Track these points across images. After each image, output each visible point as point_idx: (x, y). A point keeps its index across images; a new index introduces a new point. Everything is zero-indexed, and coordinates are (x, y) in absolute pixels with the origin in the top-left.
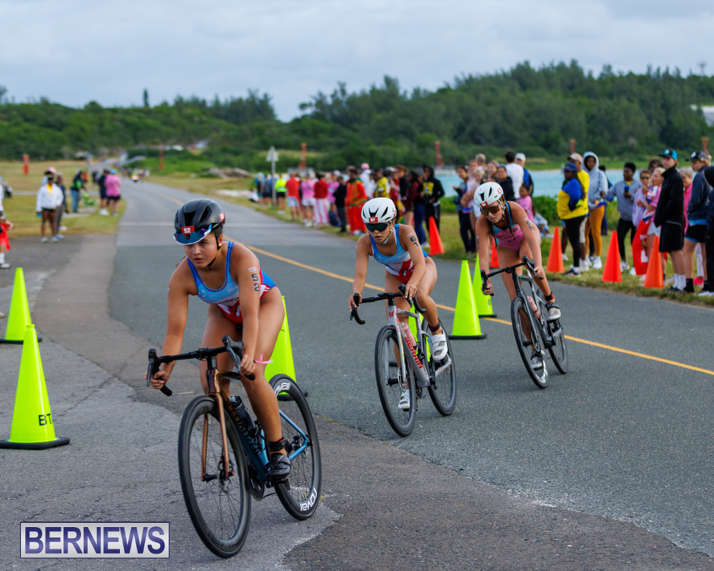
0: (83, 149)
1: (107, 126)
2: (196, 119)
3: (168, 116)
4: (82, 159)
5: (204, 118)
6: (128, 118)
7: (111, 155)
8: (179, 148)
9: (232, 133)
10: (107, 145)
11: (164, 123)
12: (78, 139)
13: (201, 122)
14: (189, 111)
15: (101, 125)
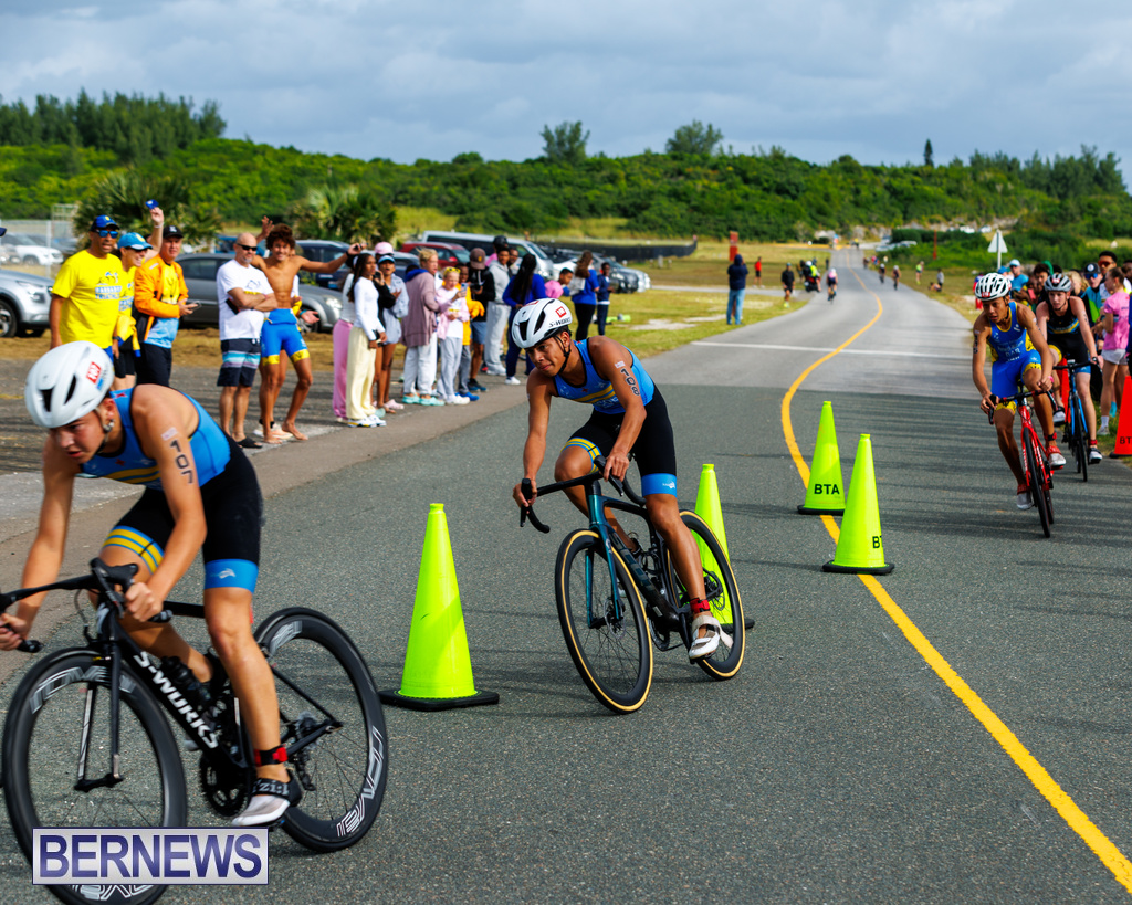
0: (828, 227)
1: (865, 193)
2: (999, 188)
3: (958, 181)
4: (824, 241)
5: (1010, 186)
6: (896, 183)
7: (868, 236)
8: (969, 230)
9: (1048, 210)
10: (862, 223)
11: (950, 192)
12: (821, 211)
13: (1005, 193)
14: (989, 175)
15: (857, 192)
